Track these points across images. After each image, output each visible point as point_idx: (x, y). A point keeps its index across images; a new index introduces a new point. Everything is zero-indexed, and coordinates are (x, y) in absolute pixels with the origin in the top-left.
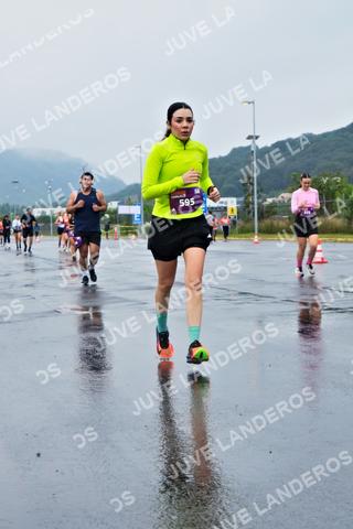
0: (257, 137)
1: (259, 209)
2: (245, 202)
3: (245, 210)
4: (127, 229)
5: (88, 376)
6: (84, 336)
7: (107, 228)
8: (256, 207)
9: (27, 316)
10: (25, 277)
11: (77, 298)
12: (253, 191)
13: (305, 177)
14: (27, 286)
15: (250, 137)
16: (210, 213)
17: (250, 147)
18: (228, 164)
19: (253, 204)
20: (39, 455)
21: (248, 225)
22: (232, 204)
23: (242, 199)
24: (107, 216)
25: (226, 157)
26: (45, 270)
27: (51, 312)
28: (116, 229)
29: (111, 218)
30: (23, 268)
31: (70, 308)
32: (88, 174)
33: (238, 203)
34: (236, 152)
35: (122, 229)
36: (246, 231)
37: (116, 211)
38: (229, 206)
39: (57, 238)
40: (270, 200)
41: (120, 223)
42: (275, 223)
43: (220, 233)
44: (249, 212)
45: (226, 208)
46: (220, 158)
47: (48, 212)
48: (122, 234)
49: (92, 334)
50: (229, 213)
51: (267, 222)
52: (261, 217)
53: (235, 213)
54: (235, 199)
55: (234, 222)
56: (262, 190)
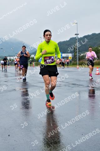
0: (78, 34)
1: (78, 57)
2: (74, 55)
3: (74, 58)
4: (37, 64)
5: (25, 110)
6: (24, 98)
7: (31, 63)
8: (78, 56)
9: (5, 91)
10: (5, 79)
11: (21, 86)
12: (77, 51)
13: (90, 48)
14: (5, 82)
15: (76, 34)
16: (63, 58)
17: (76, 37)
18: (69, 43)
19: (77, 55)
20: (9, 135)
21: (75, 63)
22: (70, 56)
23: (73, 54)
24: (31, 59)
25: (68, 41)
26: (11, 77)
27: (13, 90)
28: (33, 64)
29: (32, 60)
30: (4, 76)
31: (19, 89)
32: (24, 46)
33: (72, 55)
34: (71, 39)
35: (35, 64)
36: (75, 64)
37: (33, 58)
38: (69, 56)
39: (15, 66)
40: (82, 54)
41: (35, 61)
42: (84, 62)
43: (66, 65)
44: (76, 58)
45: (68, 57)
46: (67, 41)
47: (12, 58)
48: (35, 65)
49: (26, 97)
50: (69, 58)
51: (81, 61)
52: (79, 60)
53: (71, 59)
54: (71, 54)
55: (71, 61)
56: (80, 51)
